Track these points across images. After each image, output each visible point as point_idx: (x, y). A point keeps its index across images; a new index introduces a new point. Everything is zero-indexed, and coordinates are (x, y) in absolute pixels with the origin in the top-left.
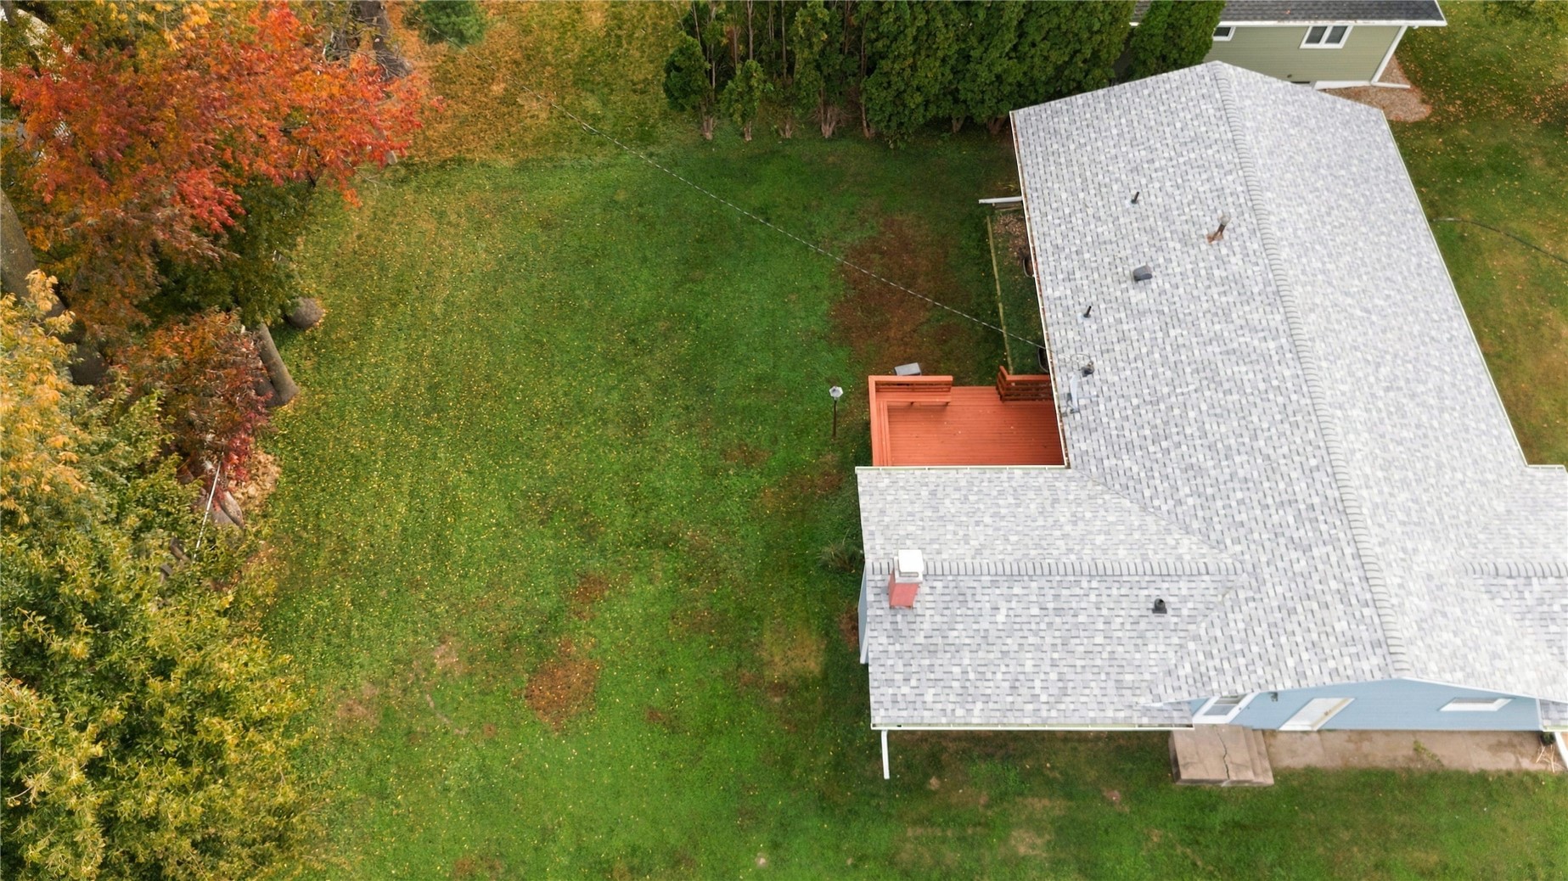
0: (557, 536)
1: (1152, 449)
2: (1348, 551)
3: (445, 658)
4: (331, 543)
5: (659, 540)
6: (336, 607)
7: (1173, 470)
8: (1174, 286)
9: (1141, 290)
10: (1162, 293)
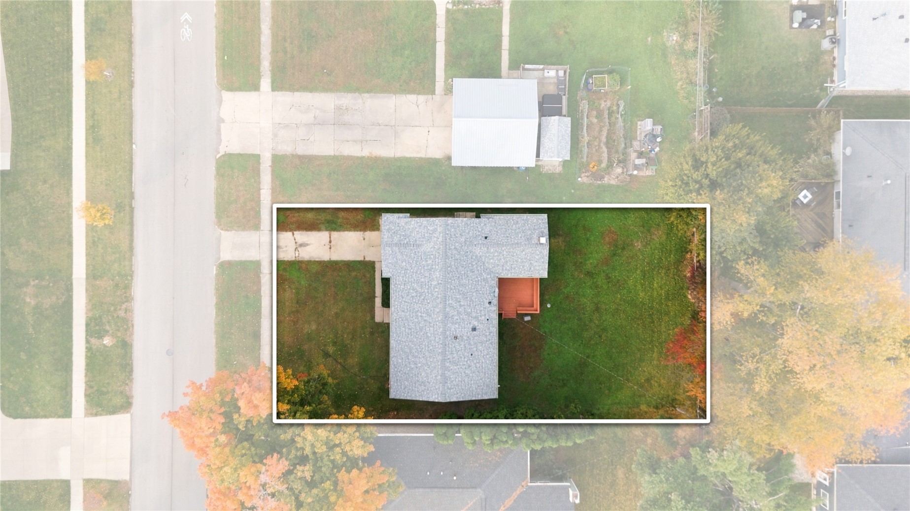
0: (615, 276)
2: (447, 246)
3: (638, 245)
4: (671, 276)
5: (589, 274)
6: (666, 259)
7: (476, 272)
8: (467, 324)
9: (474, 325)
10: (470, 323)
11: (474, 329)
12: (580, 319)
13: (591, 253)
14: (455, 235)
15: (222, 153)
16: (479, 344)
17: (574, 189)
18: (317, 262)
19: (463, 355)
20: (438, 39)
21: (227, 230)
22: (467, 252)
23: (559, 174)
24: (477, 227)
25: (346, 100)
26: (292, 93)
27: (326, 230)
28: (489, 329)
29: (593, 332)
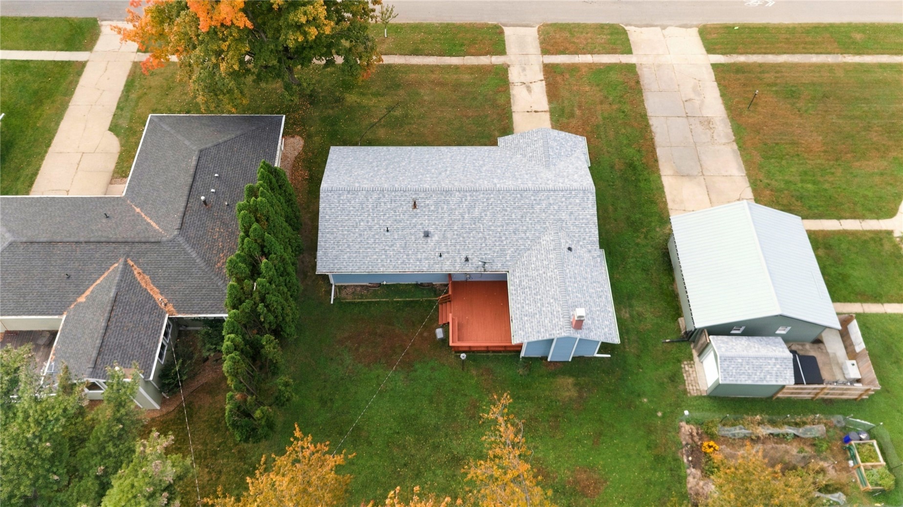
1: (505, 243)
2: (552, 193)
7: (515, 237)
8: (434, 224)
9: (433, 235)
10: (437, 229)
11: (427, 235)
12: (437, 428)
13: (554, 448)
14: (570, 203)
15: (626, 28)
16: (403, 242)
17: (663, 417)
18: (510, 100)
19: (389, 217)
20: (843, 221)
21: (539, 31)
22: (545, 223)
23: (685, 392)
24: (584, 239)
25: (723, 128)
26: (714, 79)
27: (550, 108)
28: (427, 259)
29: (413, 452)
